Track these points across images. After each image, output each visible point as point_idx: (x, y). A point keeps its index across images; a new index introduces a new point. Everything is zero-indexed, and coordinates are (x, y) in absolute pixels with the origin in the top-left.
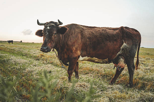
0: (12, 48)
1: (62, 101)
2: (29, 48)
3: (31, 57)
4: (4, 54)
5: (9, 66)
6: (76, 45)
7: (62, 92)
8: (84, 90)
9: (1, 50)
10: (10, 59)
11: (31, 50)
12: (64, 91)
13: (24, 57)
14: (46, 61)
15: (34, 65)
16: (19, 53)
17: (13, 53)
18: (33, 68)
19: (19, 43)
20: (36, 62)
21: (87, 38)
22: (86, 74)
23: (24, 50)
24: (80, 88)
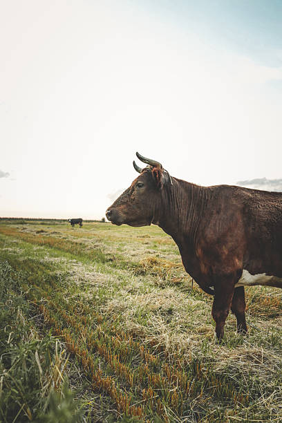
0: (79, 240)
1: (197, 399)
2: (121, 241)
3: (124, 266)
4: (58, 257)
5: (66, 292)
6: (231, 242)
7: (198, 373)
8: (259, 370)
9: (52, 248)
10: (71, 272)
11: (125, 247)
12: (204, 371)
13: (106, 265)
14: (164, 276)
15: (131, 289)
16: (94, 254)
17: (80, 254)
18: (126, 300)
19: (97, 223)
20: (136, 282)
21: (263, 224)
22: (272, 317)
23: (108, 244)
24: (247, 363)
